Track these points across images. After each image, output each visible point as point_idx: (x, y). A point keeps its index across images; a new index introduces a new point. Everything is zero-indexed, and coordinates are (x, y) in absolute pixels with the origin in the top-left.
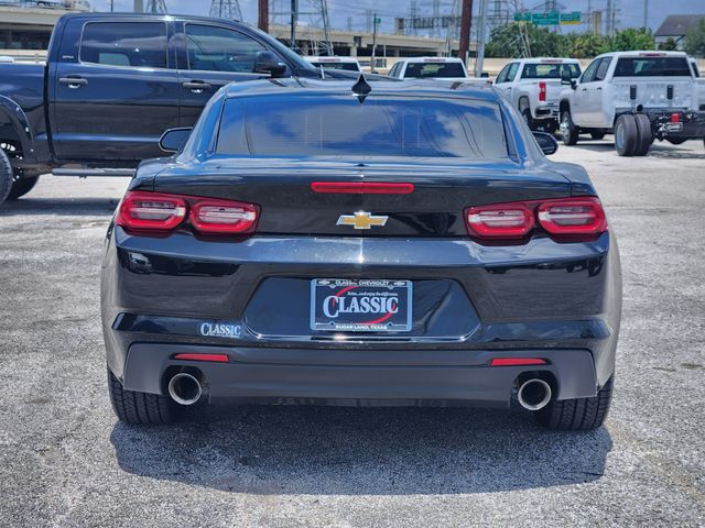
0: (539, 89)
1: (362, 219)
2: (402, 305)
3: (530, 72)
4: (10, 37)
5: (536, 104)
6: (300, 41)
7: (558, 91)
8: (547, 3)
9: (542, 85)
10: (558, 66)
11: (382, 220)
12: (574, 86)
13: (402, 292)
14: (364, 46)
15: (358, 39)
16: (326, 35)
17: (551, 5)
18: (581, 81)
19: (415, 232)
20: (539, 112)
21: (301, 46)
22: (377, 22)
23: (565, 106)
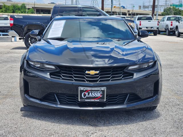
0: (171, 23)
3: (169, 19)
4: (40, 11)
5: (170, 27)
6: (114, 12)
7: (175, 23)
8: (179, 2)
9: (172, 22)
10: (176, 17)
12: (179, 23)
14: (130, 13)
15: (129, 11)
16: (120, 10)
17: (180, 2)
18: (181, 21)
20: (171, 29)
21: (114, 13)
22: (134, 7)
23: (177, 27)
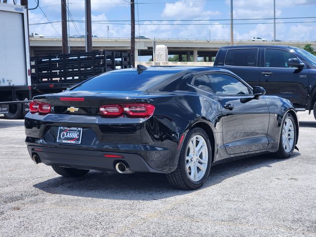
1: (72, 109)
2: (79, 136)
11: (77, 109)
13: (80, 131)
19: (85, 113)
